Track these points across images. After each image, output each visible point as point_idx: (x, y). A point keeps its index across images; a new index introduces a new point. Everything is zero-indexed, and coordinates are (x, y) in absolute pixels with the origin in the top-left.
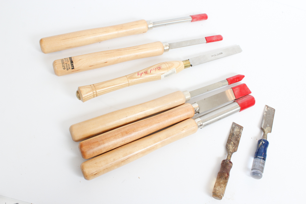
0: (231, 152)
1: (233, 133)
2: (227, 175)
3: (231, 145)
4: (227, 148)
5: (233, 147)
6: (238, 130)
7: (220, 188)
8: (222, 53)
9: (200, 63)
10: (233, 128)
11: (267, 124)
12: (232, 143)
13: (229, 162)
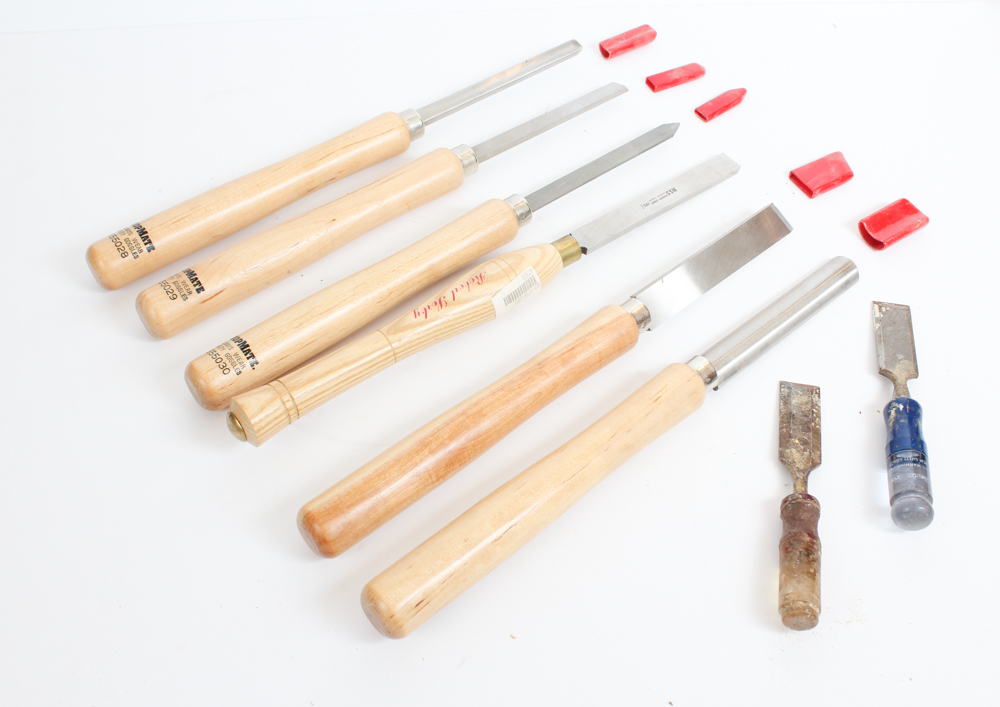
0: (802, 467)
1: (791, 413)
3: (794, 450)
4: (783, 458)
5: (802, 455)
6: (805, 399)
8: (674, 190)
9: (612, 236)
10: (785, 400)
11: (895, 354)
12: (794, 443)
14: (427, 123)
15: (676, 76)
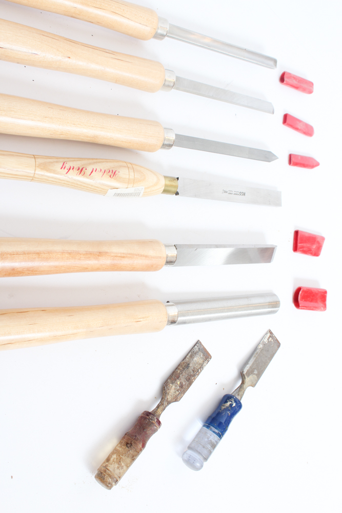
0: (169, 399)
1: (189, 364)
2: (140, 446)
3: (174, 387)
5: (175, 392)
6: (201, 361)
7: (118, 468)
8: (244, 194)
9: (195, 196)
10: (192, 353)
11: (254, 369)
12: (177, 383)
13: (156, 420)
14: (168, 36)
15: (300, 126)
